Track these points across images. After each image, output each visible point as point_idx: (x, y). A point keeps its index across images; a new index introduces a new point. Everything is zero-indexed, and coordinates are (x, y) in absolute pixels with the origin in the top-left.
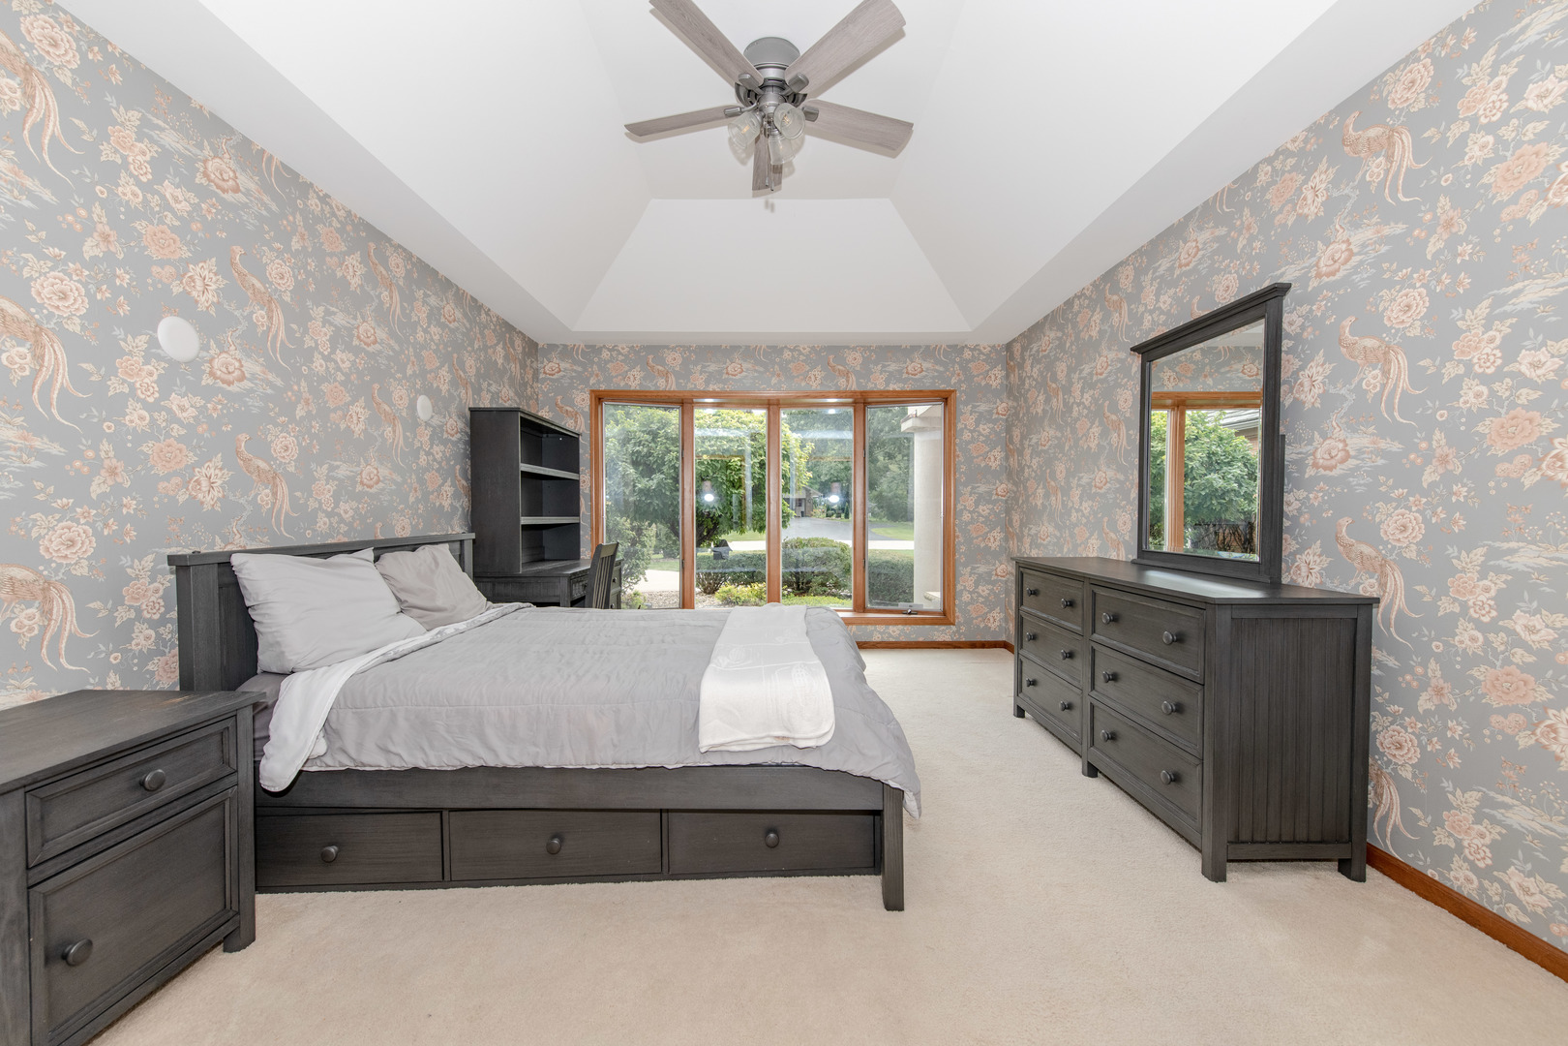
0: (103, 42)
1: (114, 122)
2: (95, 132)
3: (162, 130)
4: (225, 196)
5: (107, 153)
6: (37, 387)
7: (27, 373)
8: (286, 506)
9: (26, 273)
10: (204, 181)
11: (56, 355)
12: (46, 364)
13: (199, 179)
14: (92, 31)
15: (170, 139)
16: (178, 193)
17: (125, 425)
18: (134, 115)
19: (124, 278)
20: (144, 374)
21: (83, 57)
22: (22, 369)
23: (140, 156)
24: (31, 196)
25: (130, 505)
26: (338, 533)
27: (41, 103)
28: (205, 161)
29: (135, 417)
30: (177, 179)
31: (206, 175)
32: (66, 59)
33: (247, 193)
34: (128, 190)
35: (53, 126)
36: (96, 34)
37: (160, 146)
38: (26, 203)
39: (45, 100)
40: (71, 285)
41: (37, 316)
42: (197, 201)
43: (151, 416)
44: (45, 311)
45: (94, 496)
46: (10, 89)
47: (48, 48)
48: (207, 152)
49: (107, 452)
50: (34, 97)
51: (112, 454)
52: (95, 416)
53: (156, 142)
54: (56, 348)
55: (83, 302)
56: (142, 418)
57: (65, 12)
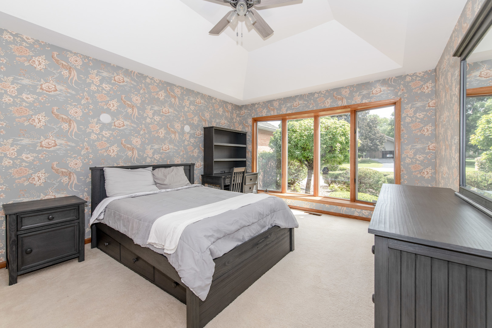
0: (88, 57)
1: (90, 74)
2: (85, 77)
3: (103, 72)
4: (120, 84)
5: (88, 81)
6: (69, 132)
7: (67, 129)
8: (137, 156)
9: (68, 109)
10: (114, 82)
11: (74, 125)
12: (72, 127)
13: (113, 81)
14: (85, 56)
15: (105, 74)
16: (107, 86)
17: (90, 138)
18: (95, 71)
19: (91, 107)
20: (96, 127)
21: (83, 62)
22: (66, 128)
23: (97, 80)
24: (69, 93)
25: (91, 156)
26: (154, 162)
27: (73, 74)
28: (114, 77)
29: (93, 137)
30: (107, 83)
31: (115, 80)
32: (79, 63)
33: (127, 82)
34: (93, 88)
35: (76, 78)
36: (87, 56)
37: (102, 76)
38: (68, 95)
39: (74, 73)
40: (78, 110)
41: (70, 118)
42: (112, 86)
43: (97, 136)
44: (72, 116)
45: (82, 154)
46: (66, 73)
47: (75, 62)
48: (115, 74)
49: (86, 145)
50: (71, 73)
51: (87, 145)
52: (83, 137)
53: (101, 76)
54: (74, 124)
55: (81, 113)
56: (95, 137)
57: (79, 54)
